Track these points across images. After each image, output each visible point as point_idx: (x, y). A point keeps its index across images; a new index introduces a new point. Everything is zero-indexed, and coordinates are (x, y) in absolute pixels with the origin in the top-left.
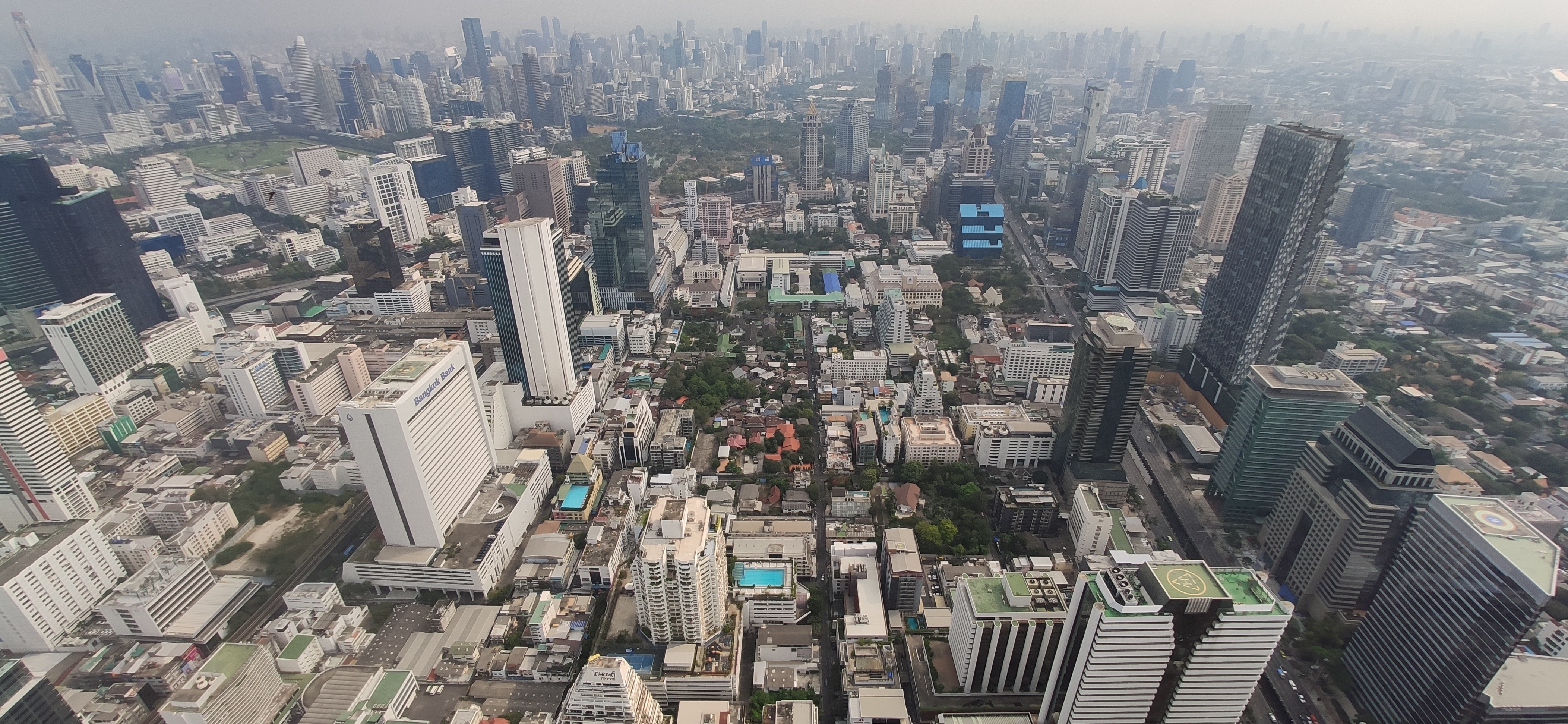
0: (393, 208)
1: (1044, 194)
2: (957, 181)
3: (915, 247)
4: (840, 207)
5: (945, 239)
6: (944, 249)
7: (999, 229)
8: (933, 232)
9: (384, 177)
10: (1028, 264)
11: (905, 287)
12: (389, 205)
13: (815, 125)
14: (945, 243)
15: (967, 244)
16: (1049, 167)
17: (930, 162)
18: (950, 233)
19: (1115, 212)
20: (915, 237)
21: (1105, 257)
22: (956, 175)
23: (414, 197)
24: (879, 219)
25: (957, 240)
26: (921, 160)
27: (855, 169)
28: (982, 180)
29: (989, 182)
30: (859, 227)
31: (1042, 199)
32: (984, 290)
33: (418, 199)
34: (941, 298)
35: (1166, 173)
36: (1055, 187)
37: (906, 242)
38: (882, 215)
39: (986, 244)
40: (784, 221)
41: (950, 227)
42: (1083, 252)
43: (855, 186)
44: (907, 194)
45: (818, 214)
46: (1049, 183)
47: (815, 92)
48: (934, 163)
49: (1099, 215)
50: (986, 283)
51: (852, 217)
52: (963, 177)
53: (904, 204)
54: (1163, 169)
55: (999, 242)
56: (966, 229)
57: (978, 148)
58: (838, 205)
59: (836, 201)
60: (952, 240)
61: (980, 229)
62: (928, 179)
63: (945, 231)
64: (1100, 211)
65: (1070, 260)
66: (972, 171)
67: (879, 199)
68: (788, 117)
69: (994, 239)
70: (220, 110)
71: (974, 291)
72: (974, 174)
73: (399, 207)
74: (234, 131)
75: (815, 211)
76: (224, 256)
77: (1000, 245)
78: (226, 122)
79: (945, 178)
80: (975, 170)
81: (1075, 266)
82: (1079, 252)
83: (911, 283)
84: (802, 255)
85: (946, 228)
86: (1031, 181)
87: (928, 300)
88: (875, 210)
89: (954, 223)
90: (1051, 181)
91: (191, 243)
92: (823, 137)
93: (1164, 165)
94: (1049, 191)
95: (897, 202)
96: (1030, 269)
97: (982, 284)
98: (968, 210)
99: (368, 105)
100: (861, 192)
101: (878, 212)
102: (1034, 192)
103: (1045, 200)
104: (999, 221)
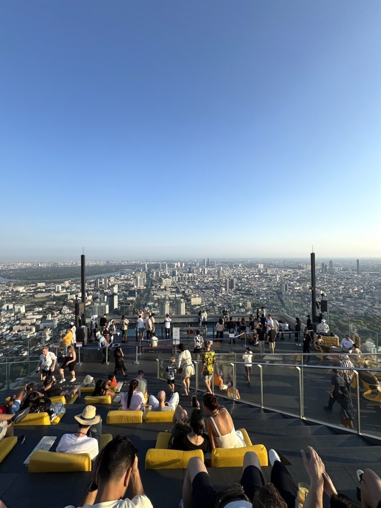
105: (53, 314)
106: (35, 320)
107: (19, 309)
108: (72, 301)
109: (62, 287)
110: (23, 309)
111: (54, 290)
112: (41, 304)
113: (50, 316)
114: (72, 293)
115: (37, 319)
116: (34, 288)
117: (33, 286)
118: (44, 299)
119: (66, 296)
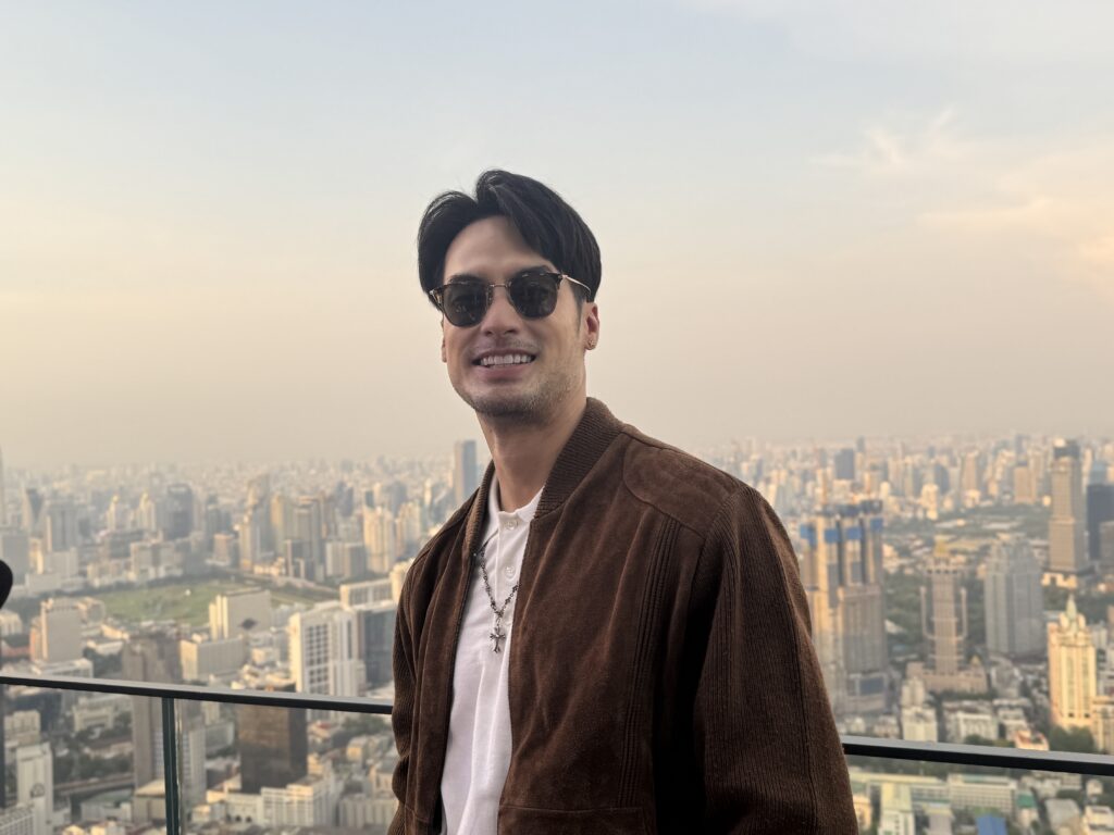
0: (319, 671)
4: (1000, 706)
9: (318, 627)
12: (315, 667)
13: (947, 572)
23: (350, 656)
24: (1075, 728)
27: (1024, 646)
30: (1037, 741)
33: (355, 660)
38: (1081, 722)
40: (900, 725)
43: (1025, 672)
45: (961, 715)
47: (947, 532)
51: (1023, 722)
58: (996, 702)
59: (991, 695)
67: (1071, 692)
68: (902, 567)
70: (156, 549)
73: (326, 670)
74: (162, 573)
75: (953, 710)
76: (102, 725)
78: (156, 562)
84: (933, 780)
88: (1066, 711)
91: (69, 708)
92: (963, 592)
99: (322, 543)
100: (1037, 684)
101: (1071, 715)
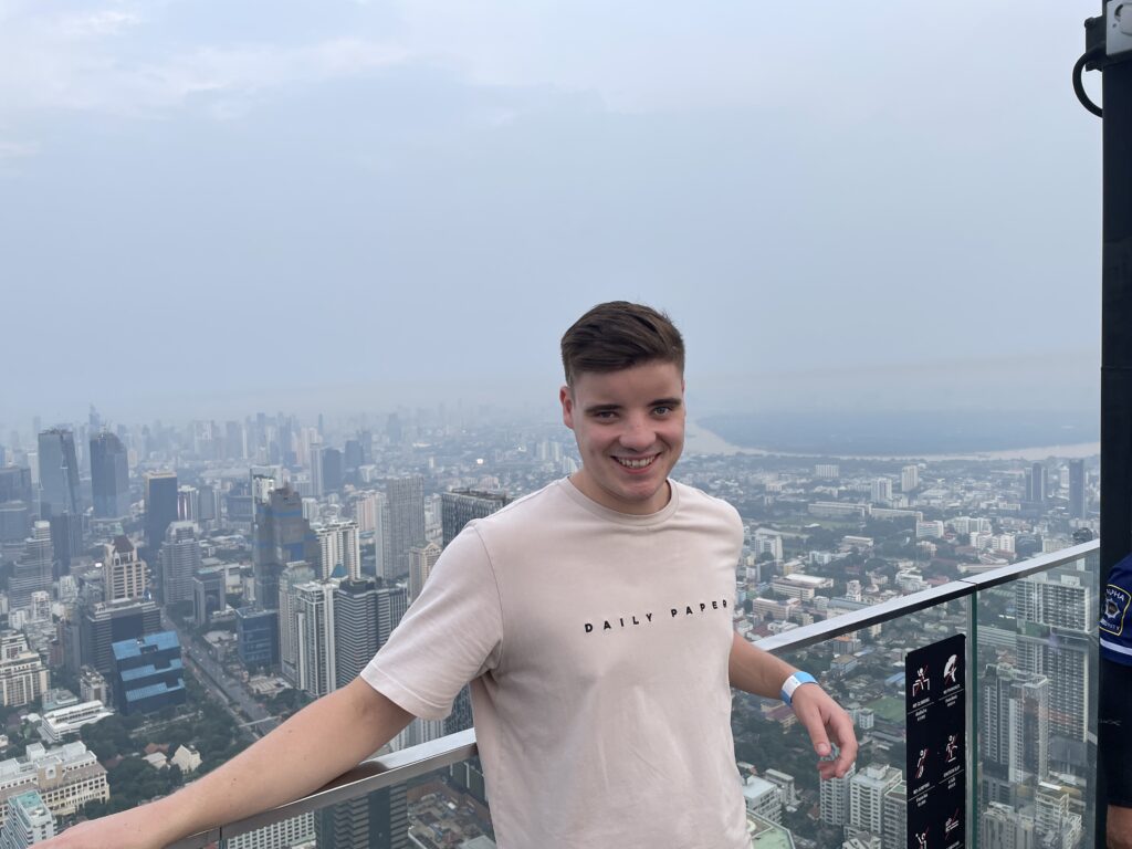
1: (228, 607)
2: (102, 612)
3: (51, 721)
5: (98, 697)
6: (98, 711)
7: (176, 664)
8: (76, 691)
10: (226, 700)
11: (44, 786)
14: (98, 703)
15: (133, 696)
16: (227, 573)
17: (55, 595)
18: (103, 687)
19: (320, 610)
20: (46, 705)
21: (322, 664)
22: (99, 606)
25: (116, 696)
26: (40, 595)
28: (139, 604)
29: (148, 606)
31: (227, 611)
32: (170, 754)
34: (107, 787)
35: (362, 555)
36: (241, 594)
37: (33, 717)
39: (161, 688)
41: (102, 678)
42: (294, 666)
44: (25, 647)
46: (230, 591)
48: (61, 595)
49: (301, 616)
50: (171, 743)
52: (110, 606)
53: (22, 662)
54: (358, 552)
55: (180, 681)
56: (127, 676)
57: (125, 566)
60: (108, 696)
61: (149, 670)
62: (56, 618)
63: (95, 687)
64: (301, 612)
65: (280, 680)
66: (123, 596)
69: (170, 679)
71: (157, 759)
72: (126, 599)
77: (182, 684)
79: (83, 611)
80: (126, 593)
81: (287, 685)
82: (288, 667)
83: (54, 776)
85: (97, 682)
86: (207, 593)
87: (86, 794)
89: (108, 671)
90: (234, 587)
93: (358, 548)
94: (235, 600)
95: (10, 660)
96: (230, 706)
97: (166, 747)
98: (125, 649)
102: (213, 606)
103: (231, 614)
104: (173, 653)
105: (866, 583)
106: (811, 593)
107: (767, 546)
108: (933, 547)
109: (897, 488)
110: (777, 549)
111: (867, 495)
112: (827, 541)
113: (858, 588)
114: (932, 514)
115: (818, 592)
116: (804, 481)
117: (802, 475)
118: (838, 525)
119: (911, 522)
